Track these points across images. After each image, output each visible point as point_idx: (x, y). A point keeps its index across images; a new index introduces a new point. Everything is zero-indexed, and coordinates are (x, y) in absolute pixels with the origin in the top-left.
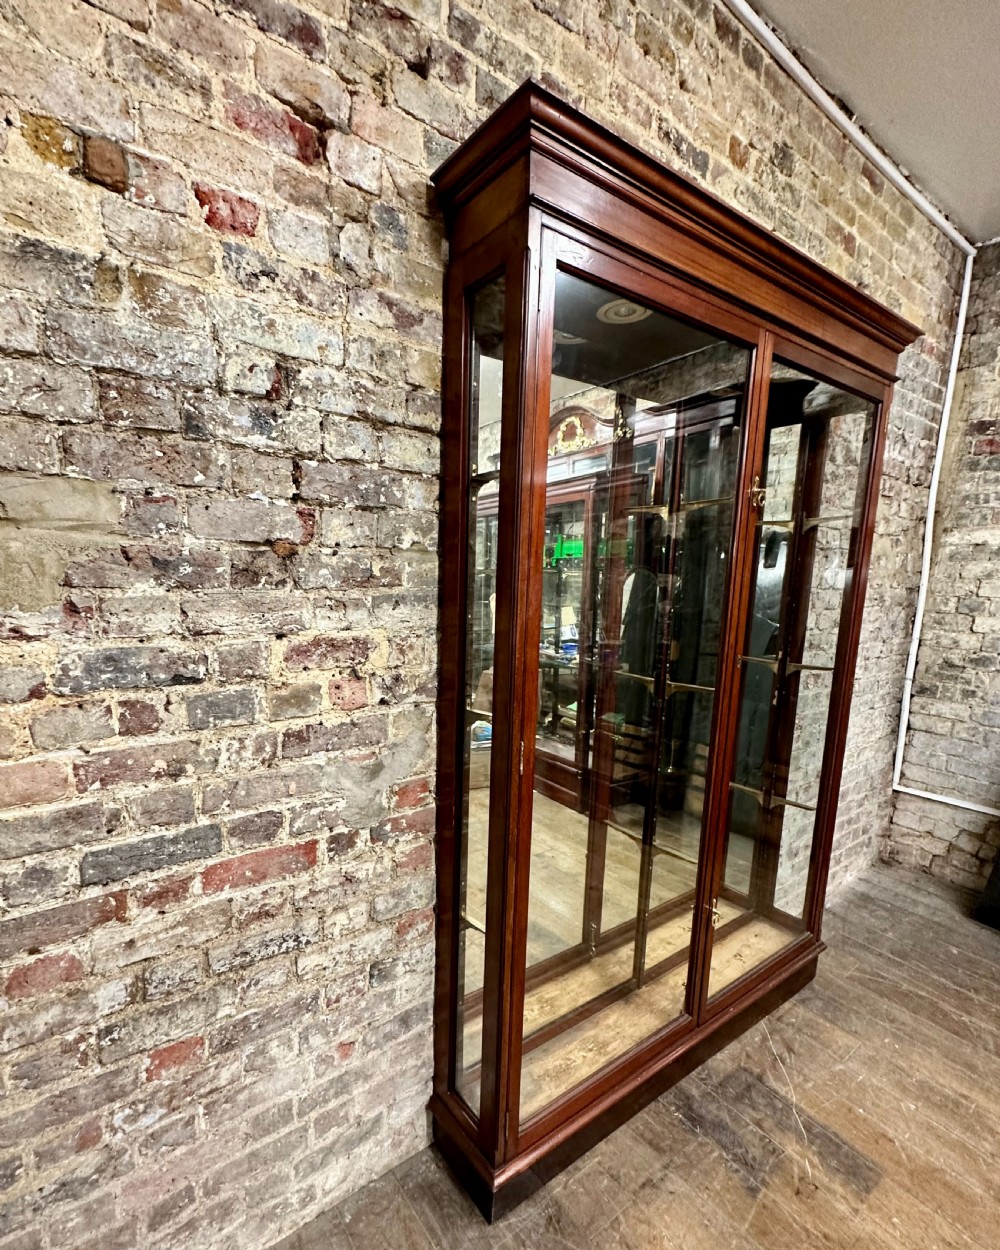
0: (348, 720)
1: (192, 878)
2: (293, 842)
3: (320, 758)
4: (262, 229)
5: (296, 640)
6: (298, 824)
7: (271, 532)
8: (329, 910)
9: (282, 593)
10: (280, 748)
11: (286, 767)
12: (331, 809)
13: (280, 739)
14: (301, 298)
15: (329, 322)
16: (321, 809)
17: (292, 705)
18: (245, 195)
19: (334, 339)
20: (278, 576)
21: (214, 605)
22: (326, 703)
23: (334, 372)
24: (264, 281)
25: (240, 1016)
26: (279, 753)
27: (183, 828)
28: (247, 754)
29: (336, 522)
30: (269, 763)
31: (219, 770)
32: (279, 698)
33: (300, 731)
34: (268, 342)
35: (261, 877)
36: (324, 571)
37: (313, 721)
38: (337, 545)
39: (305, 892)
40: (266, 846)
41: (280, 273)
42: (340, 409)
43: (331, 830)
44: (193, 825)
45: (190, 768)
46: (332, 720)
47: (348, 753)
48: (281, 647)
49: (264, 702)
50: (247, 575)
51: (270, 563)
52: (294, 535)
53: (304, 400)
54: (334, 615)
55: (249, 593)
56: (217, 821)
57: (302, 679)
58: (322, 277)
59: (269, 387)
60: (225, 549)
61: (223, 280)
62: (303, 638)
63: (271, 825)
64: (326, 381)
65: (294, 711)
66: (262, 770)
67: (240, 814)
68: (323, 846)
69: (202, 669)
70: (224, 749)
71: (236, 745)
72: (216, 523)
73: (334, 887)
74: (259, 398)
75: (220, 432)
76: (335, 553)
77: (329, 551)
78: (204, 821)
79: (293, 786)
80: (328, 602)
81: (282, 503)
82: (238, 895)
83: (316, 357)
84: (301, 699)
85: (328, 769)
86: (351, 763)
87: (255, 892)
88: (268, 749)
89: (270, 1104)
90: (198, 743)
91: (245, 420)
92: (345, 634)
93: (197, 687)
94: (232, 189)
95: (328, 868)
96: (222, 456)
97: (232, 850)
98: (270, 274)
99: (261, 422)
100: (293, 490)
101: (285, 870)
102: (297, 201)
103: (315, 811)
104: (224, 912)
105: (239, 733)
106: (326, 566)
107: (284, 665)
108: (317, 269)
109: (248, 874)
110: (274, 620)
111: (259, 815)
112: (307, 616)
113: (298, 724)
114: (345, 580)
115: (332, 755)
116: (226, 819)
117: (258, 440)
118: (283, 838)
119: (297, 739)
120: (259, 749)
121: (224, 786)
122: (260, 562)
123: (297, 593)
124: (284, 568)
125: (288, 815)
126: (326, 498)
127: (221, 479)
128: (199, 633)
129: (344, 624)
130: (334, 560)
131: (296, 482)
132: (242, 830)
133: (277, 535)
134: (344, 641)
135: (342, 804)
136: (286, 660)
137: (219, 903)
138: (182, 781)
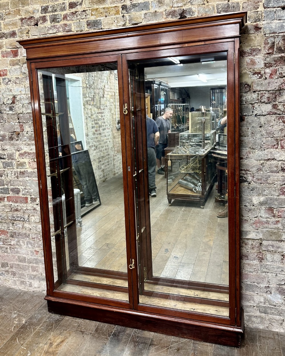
0: (33, 171)
1: (5, 197)
2: (23, 196)
3: (27, 179)
4: (8, 73)
5: (20, 152)
6: (23, 192)
7: (14, 130)
8: (31, 215)
9: (17, 142)
10: (19, 175)
11: (20, 179)
12: (30, 191)
13: (19, 173)
14: (16, 83)
15: (22, 86)
16: (28, 190)
17: (20, 166)
18: (5, 69)
19: (23, 89)
20: (16, 139)
21: (6, 144)
22: (27, 166)
23: (23, 96)
24: (9, 82)
25: (14, 231)
26: (19, 176)
27: (3, 187)
28: (13, 175)
29: (27, 127)
30: (18, 177)
31: (8, 177)
32: (18, 164)
33: (23, 172)
34: (11, 93)
35: (17, 202)
36: (25, 137)
37: (25, 170)
38: (28, 131)
39: (25, 209)
40: (17, 195)
41: (12, 80)
42: (25, 103)
43: (31, 196)
44: (4, 187)
45: (3, 175)
46: (30, 170)
47: (34, 179)
48: (18, 153)
49: (15, 164)
50: (11, 139)
51: (15, 136)
52: (18, 130)
53: (18, 102)
54: (28, 147)
55: (12, 142)
56: (8, 187)
57: (22, 160)
58: (19, 77)
59: (12, 102)
60: (7, 134)
61: (3, 85)
62: (22, 152)
63: (18, 191)
64: (22, 98)
65: (20, 167)
66: (16, 179)
67: (12, 187)
68: (29, 199)
69: (5, 156)
70: (9, 173)
71: (11, 172)
72: (5, 129)
73: (32, 210)
74: (10, 104)
75: (4, 112)
76: (27, 133)
77: (26, 133)
78: (6, 187)
79: (21, 184)
80: (27, 144)
81: (17, 124)
82: (13, 204)
83: (20, 93)
84: (22, 165)
85: (29, 181)
86: (34, 181)
87: (16, 205)
88: (17, 174)
89: (21, 255)
90: (5, 171)
91: (8, 109)
92: (31, 151)
93: (5, 160)
94: (3, 69)
95: (30, 205)
96: (5, 116)
97: (11, 194)
98: (10, 81)
99: (11, 109)
100: (18, 121)
101: (21, 202)
102: (14, 65)
103: (26, 190)
104: (10, 207)
105: (12, 170)
106: (26, 136)
107: (19, 157)
108: (18, 76)
109: (15, 200)
110: (16, 147)
111: (16, 188)
112: (22, 147)
113: (22, 170)
114: (30, 139)
115: (30, 178)
116: (10, 187)
117: (11, 112)
118: (20, 195)
119: (22, 173)
120: (15, 174)
121: (9, 180)
122: (13, 136)
123: (21, 142)
124: (18, 137)
125: (21, 190)
126: (25, 122)
127: (5, 121)
128: (4, 150)
129: (30, 149)
130: (27, 135)
131: (18, 119)
132: (12, 190)
133: (15, 130)
134: (31, 153)
135: (32, 190)
136: (19, 156)
137: (9, 204)
138: (2, 178)
